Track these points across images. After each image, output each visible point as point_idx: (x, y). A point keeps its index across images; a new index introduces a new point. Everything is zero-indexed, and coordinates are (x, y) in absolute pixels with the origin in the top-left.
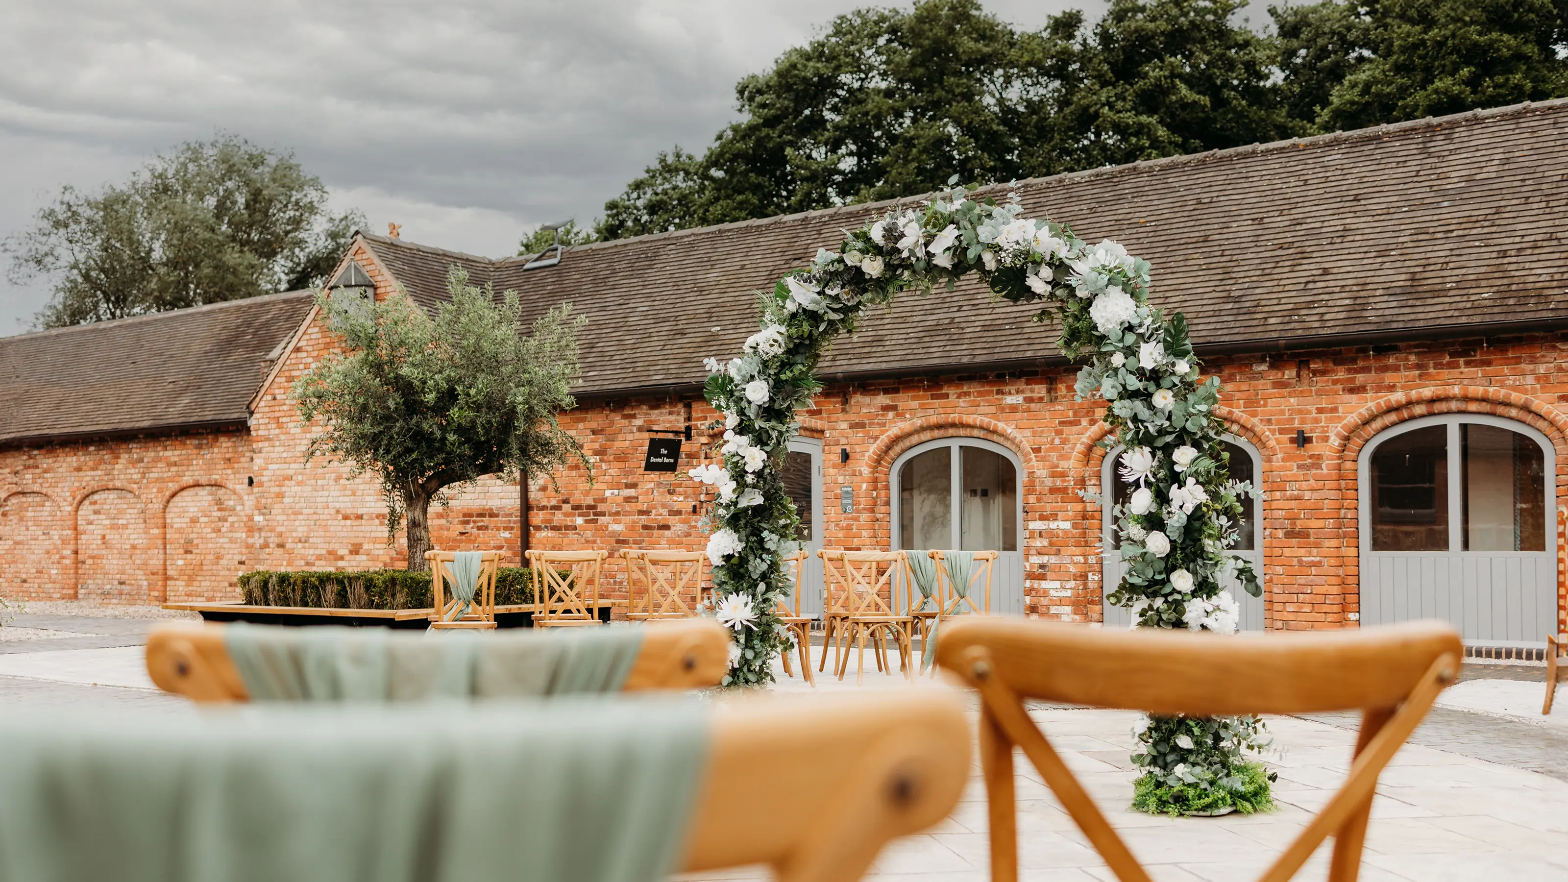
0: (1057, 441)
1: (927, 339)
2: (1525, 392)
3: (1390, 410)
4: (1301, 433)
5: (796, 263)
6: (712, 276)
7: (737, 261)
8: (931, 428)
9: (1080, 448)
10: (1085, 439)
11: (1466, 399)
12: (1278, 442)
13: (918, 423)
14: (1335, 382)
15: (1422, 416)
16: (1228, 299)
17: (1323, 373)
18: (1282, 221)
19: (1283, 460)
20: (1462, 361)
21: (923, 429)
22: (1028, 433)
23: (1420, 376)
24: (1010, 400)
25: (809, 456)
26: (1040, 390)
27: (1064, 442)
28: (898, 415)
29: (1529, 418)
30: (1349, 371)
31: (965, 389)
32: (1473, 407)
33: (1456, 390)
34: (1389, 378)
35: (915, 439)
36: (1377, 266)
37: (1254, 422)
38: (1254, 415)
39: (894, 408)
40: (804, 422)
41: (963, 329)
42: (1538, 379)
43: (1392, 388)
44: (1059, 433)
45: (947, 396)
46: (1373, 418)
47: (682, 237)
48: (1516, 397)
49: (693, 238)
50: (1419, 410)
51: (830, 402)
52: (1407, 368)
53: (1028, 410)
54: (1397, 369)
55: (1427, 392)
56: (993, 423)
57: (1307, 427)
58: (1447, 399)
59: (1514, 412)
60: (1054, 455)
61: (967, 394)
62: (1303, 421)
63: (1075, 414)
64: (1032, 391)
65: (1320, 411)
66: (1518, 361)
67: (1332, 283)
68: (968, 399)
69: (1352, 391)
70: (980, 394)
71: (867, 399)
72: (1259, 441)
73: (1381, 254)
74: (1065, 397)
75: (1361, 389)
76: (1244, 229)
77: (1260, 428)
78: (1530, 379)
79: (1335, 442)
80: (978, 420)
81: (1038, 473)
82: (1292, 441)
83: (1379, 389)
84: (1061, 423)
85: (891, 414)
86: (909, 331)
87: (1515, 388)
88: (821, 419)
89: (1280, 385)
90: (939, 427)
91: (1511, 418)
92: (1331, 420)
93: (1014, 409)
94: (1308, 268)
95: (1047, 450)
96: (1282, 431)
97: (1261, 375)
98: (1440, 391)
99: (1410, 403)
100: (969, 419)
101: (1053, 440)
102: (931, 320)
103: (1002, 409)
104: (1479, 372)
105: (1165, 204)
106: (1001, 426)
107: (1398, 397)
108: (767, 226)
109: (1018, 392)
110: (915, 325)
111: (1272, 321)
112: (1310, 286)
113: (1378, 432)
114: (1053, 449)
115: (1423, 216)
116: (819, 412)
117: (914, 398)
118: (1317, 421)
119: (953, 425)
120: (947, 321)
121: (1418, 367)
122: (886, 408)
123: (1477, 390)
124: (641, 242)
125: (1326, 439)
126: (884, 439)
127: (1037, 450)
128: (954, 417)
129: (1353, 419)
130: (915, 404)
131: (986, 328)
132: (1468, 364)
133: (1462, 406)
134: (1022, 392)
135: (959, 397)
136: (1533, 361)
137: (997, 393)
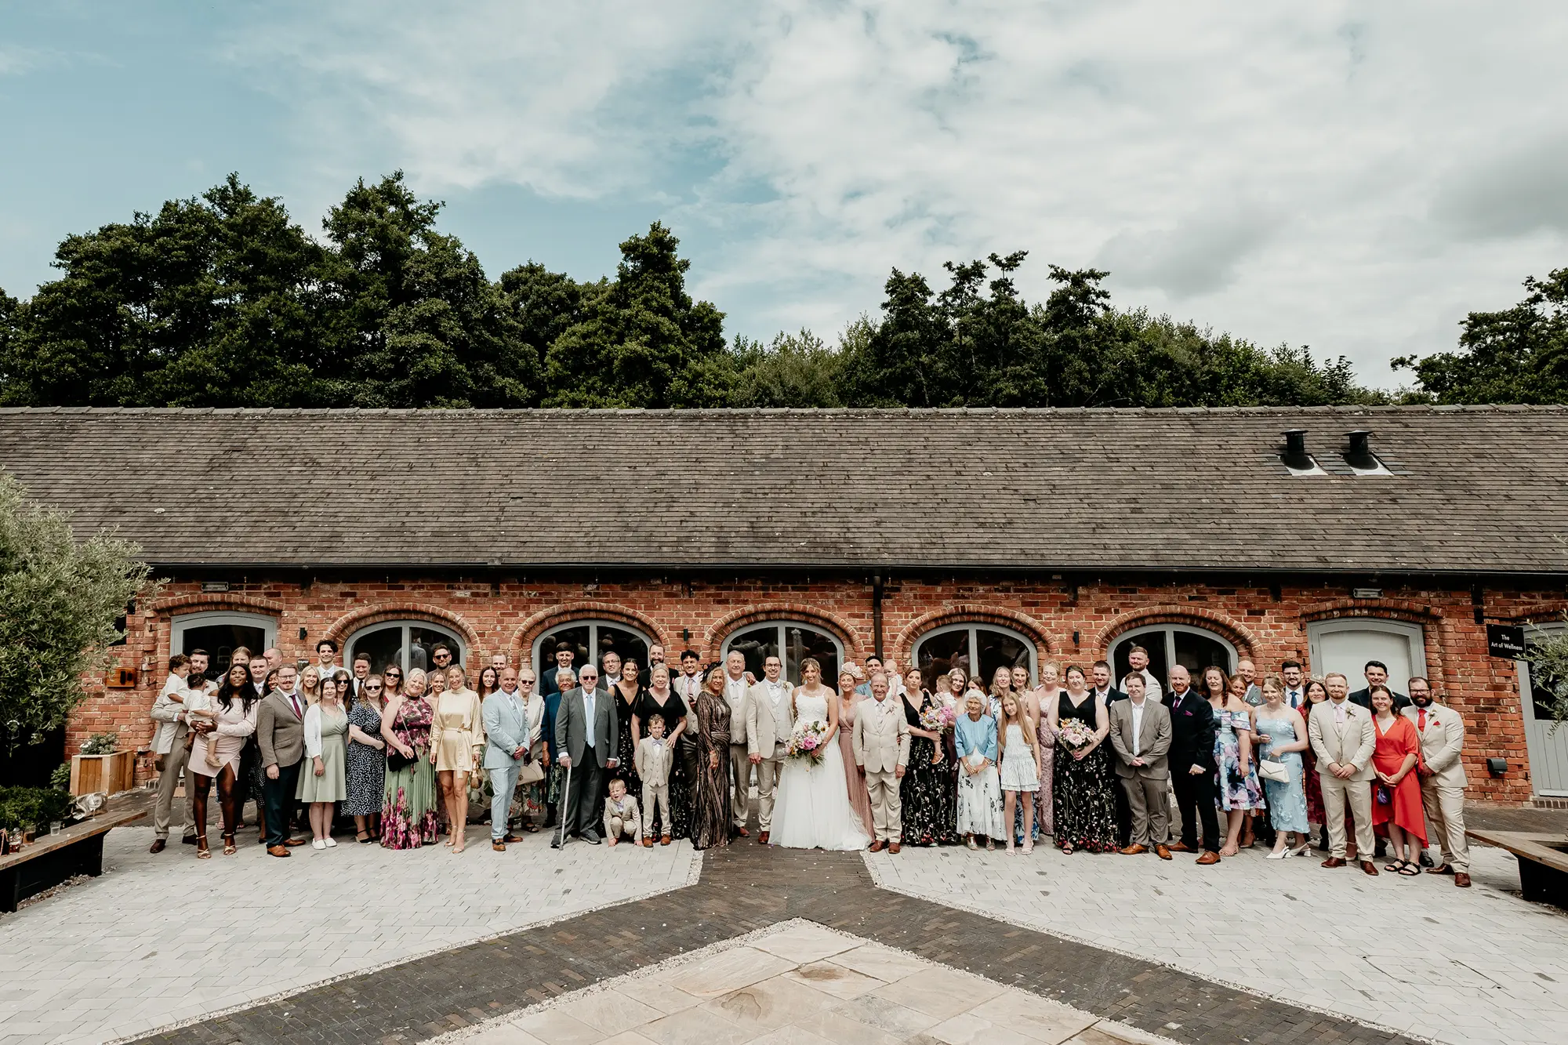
0: (499, 628)
1: (383, 539)
2: (829, 610)
3: (744, 616)
4: (686, 631)
5: (235, 455)
6: (146, 457)
7: (170, 447)
8: (386, 612)
9: (517, 634)
10: (522, 627)
11: (792, 612)
12: (668, 635)
13: (376, 608)
14: (708, 595)
15: (762, 621)
16: (627, 528)
17: (700, 588)
18: (649, 471)
19: (673, 649)
20: (790, 587)
21: (378, 613)
22: (475, 620)
23: (764, 595)
24: (459, 594)
25: (263, 631)
26: (486, 588)
27: (505, 629)
28: (356, 601)
29: (829, 626)
30: (717, 588)
31: (420, 583)
32: (795, 617)
33: (787, 606)
34: (744, 595)
35: (370, 620)
36: (725, 514)
37: (653, 621)
38: (652, 616)
39: (353, 595)
40: (262, 602)
41: (414, 532)
42: (836, 602)
43: (745, 602)
44: (500, 622)
45: (402, 588)
46: (732, 621)
47: (104, 415)
48: (823, 613)
49: (115, 417)
50: (761, 617)
51: (288, 587)
52: (756, 589)
53: (475, 602)
54: (749, 589)
55: (768, 606)
56: (443, 612)
57: (688, 626)
58: (780, 611)
59: (820, 622)
60: (496, 640)
61: (422, 587)
62: (686, 622)
63: (514, 608)
64: (478, 588)
65: (698, 615)
66: (823, 589)
67: (698, 524)
68: (422, 591)
69: (719, 602)
70: (433, 587)
71: (327, 587)
72: (655, 637)
73: (727, 504)
74: (506, 594)
75: (725, 602)
76: (623, 473)
77: (655, 625)
78: (831, 602)
79: (708, 637)
80: (431, 608)
81: (482, 653)
82: (679, 635)
83: (737, 602)
84: (502, 614)
85: (349, 600)
86: (365, 530)
87: (823, 607)
88: (280, 601)
89: (668, 595)
90: (393, 612)
91: (818, 626)
92: (705, 622)
93: (462, 601)
94: (680, 511)
95: (490, 635)
96: (671, 629)
97: (657, 587)
98: (776, 605)
99: (757, 613)
100: (424, 607)
101: (495, 628)
102: (383, 522)
103: (452, 601)
104: (801, 594)
105: (559, 445)
106: (450, 614)
107: (750, 608)
108: (198, 416)
109: (466, 588)
110: (368, 525)
111: (665, 549)
112: (684, 524)
113: (734, 630)
114: (495, 634)
115: (746, 480)
116: (278, 594)
117: (372, 588)
118: (695, 622)
119: (407, 611)
120: (399, 524)
121: (762, 589)
122: (345, 595)
123: (800, 607)
124: (54, 414)
125: (703, 635)
126: (342, 620)
127: (481, 635)
128: (409, 605)
129: (720, 621)
130: (374, 592)
131: (435, 534)
132: (793, 589)
133: (789, 616)
134: (470, 588)
135: (414, 588)
136: (833, 589)
137: (448, 588)
